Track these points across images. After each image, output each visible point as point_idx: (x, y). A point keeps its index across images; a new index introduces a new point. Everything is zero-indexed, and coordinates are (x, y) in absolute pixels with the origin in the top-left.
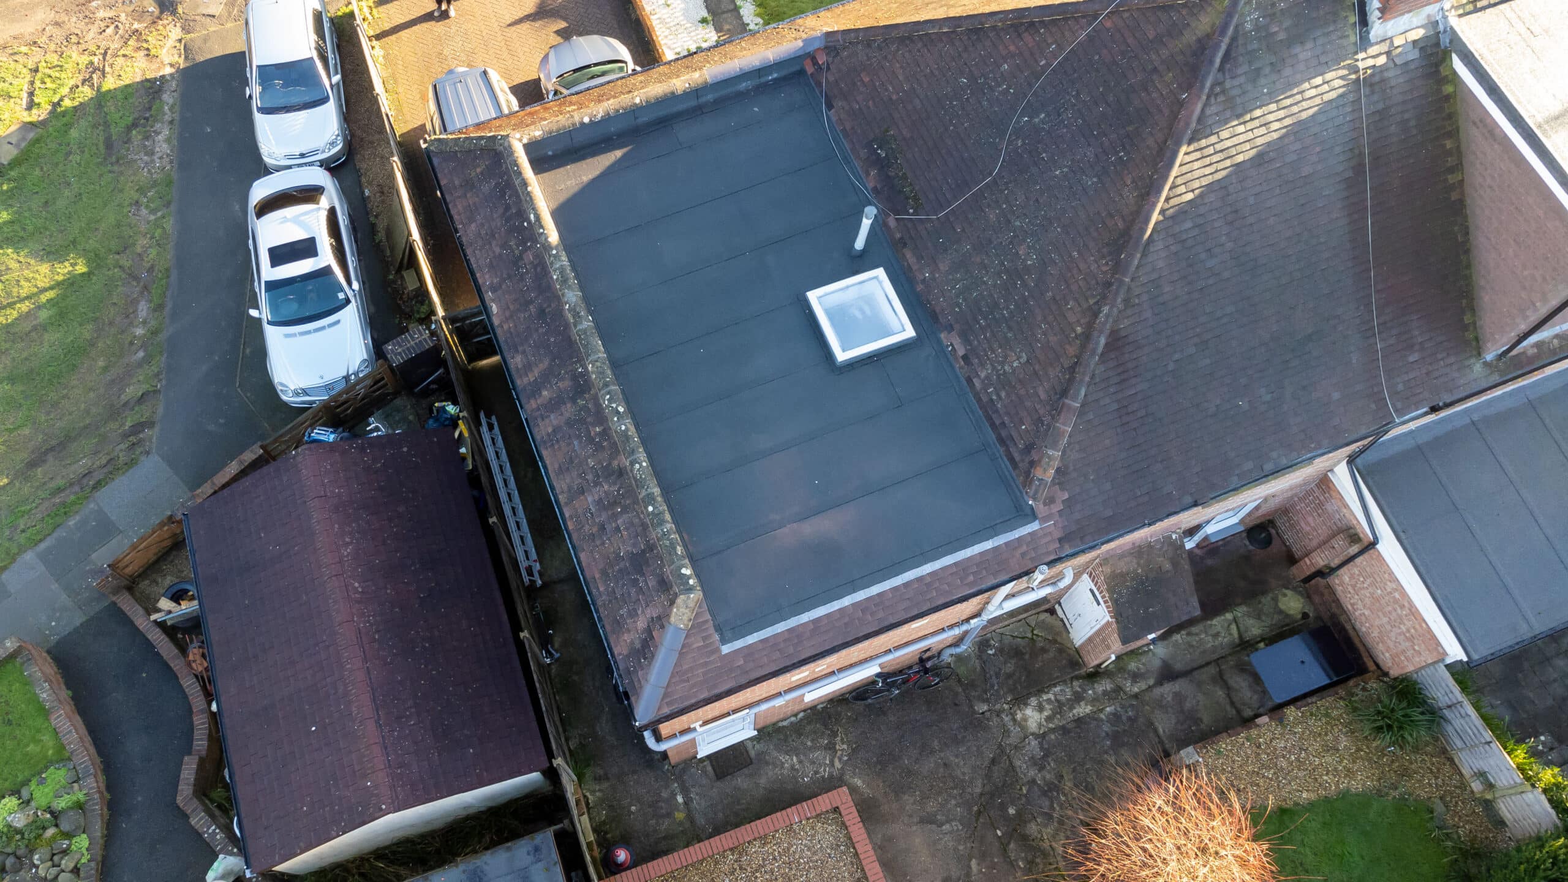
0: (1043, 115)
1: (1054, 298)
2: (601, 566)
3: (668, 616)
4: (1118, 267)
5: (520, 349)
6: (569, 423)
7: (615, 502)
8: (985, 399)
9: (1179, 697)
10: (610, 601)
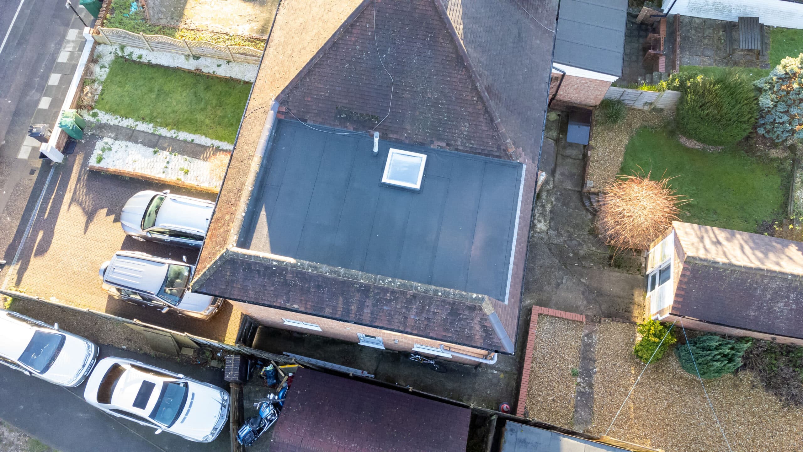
0: (389, 49)
1: (457, 98)
2: (441, 329)
3: (485, 314)
4: (468, 69)
5: (324, 306)
6: (374, 305)
7: (423, 307)
8: (468, 149)
9: (562, 174)
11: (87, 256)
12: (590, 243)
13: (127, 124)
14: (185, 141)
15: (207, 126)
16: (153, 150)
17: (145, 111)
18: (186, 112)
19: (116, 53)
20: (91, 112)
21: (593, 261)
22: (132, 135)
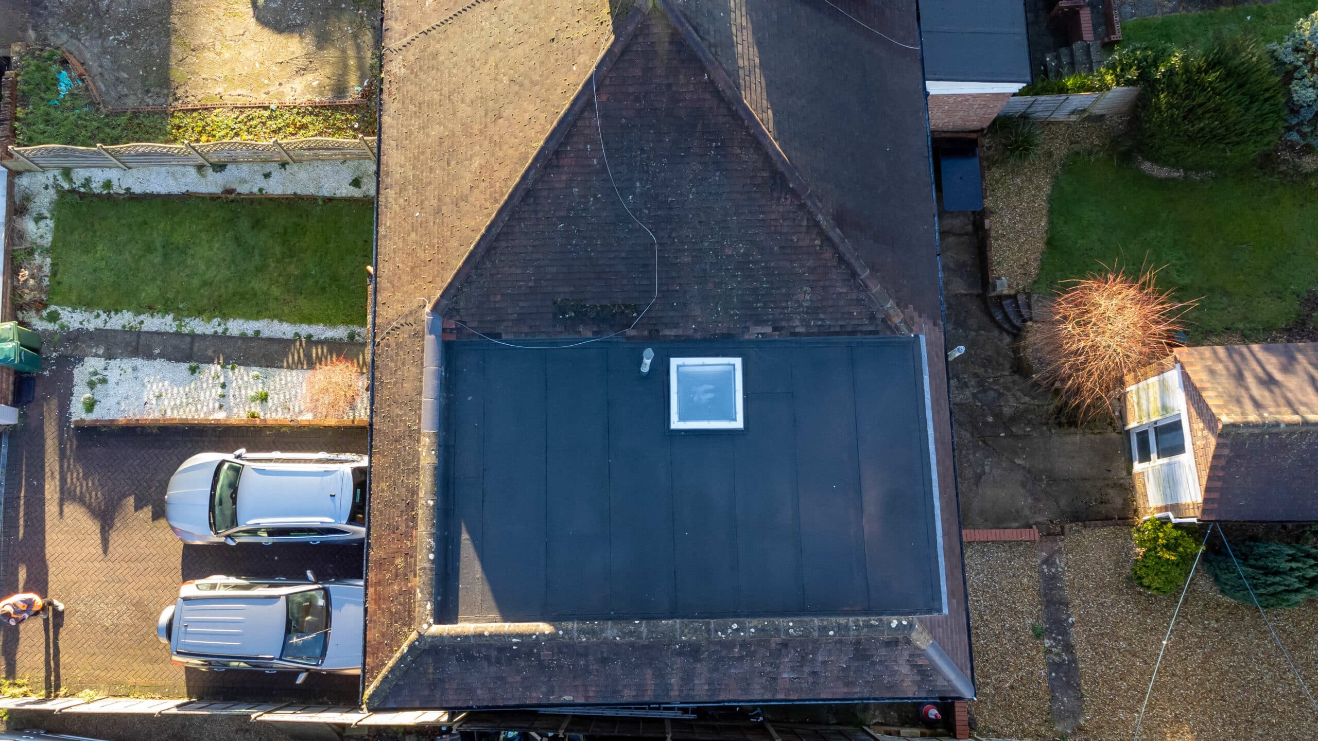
0: (638, 184)
1: (781, 248)
2: (841, 684)
4: (796, 193)
6: (712, 671)
7: (802, 657)
8: (816, 330)
10: (872, 687)
11: (121, 594)
12: (1018, 390)
13: (122, 322)
14: (243, 337)
15: (276, 299)
16: (187, 365)
17: (150, 292)
18: (229, 280)
19: (57, 187)
20: (44, 313)
21: (1029, 422)
22: (138, 343)
